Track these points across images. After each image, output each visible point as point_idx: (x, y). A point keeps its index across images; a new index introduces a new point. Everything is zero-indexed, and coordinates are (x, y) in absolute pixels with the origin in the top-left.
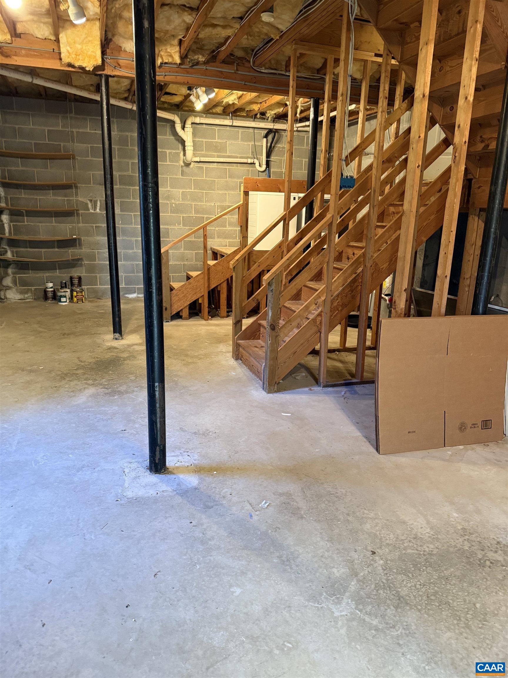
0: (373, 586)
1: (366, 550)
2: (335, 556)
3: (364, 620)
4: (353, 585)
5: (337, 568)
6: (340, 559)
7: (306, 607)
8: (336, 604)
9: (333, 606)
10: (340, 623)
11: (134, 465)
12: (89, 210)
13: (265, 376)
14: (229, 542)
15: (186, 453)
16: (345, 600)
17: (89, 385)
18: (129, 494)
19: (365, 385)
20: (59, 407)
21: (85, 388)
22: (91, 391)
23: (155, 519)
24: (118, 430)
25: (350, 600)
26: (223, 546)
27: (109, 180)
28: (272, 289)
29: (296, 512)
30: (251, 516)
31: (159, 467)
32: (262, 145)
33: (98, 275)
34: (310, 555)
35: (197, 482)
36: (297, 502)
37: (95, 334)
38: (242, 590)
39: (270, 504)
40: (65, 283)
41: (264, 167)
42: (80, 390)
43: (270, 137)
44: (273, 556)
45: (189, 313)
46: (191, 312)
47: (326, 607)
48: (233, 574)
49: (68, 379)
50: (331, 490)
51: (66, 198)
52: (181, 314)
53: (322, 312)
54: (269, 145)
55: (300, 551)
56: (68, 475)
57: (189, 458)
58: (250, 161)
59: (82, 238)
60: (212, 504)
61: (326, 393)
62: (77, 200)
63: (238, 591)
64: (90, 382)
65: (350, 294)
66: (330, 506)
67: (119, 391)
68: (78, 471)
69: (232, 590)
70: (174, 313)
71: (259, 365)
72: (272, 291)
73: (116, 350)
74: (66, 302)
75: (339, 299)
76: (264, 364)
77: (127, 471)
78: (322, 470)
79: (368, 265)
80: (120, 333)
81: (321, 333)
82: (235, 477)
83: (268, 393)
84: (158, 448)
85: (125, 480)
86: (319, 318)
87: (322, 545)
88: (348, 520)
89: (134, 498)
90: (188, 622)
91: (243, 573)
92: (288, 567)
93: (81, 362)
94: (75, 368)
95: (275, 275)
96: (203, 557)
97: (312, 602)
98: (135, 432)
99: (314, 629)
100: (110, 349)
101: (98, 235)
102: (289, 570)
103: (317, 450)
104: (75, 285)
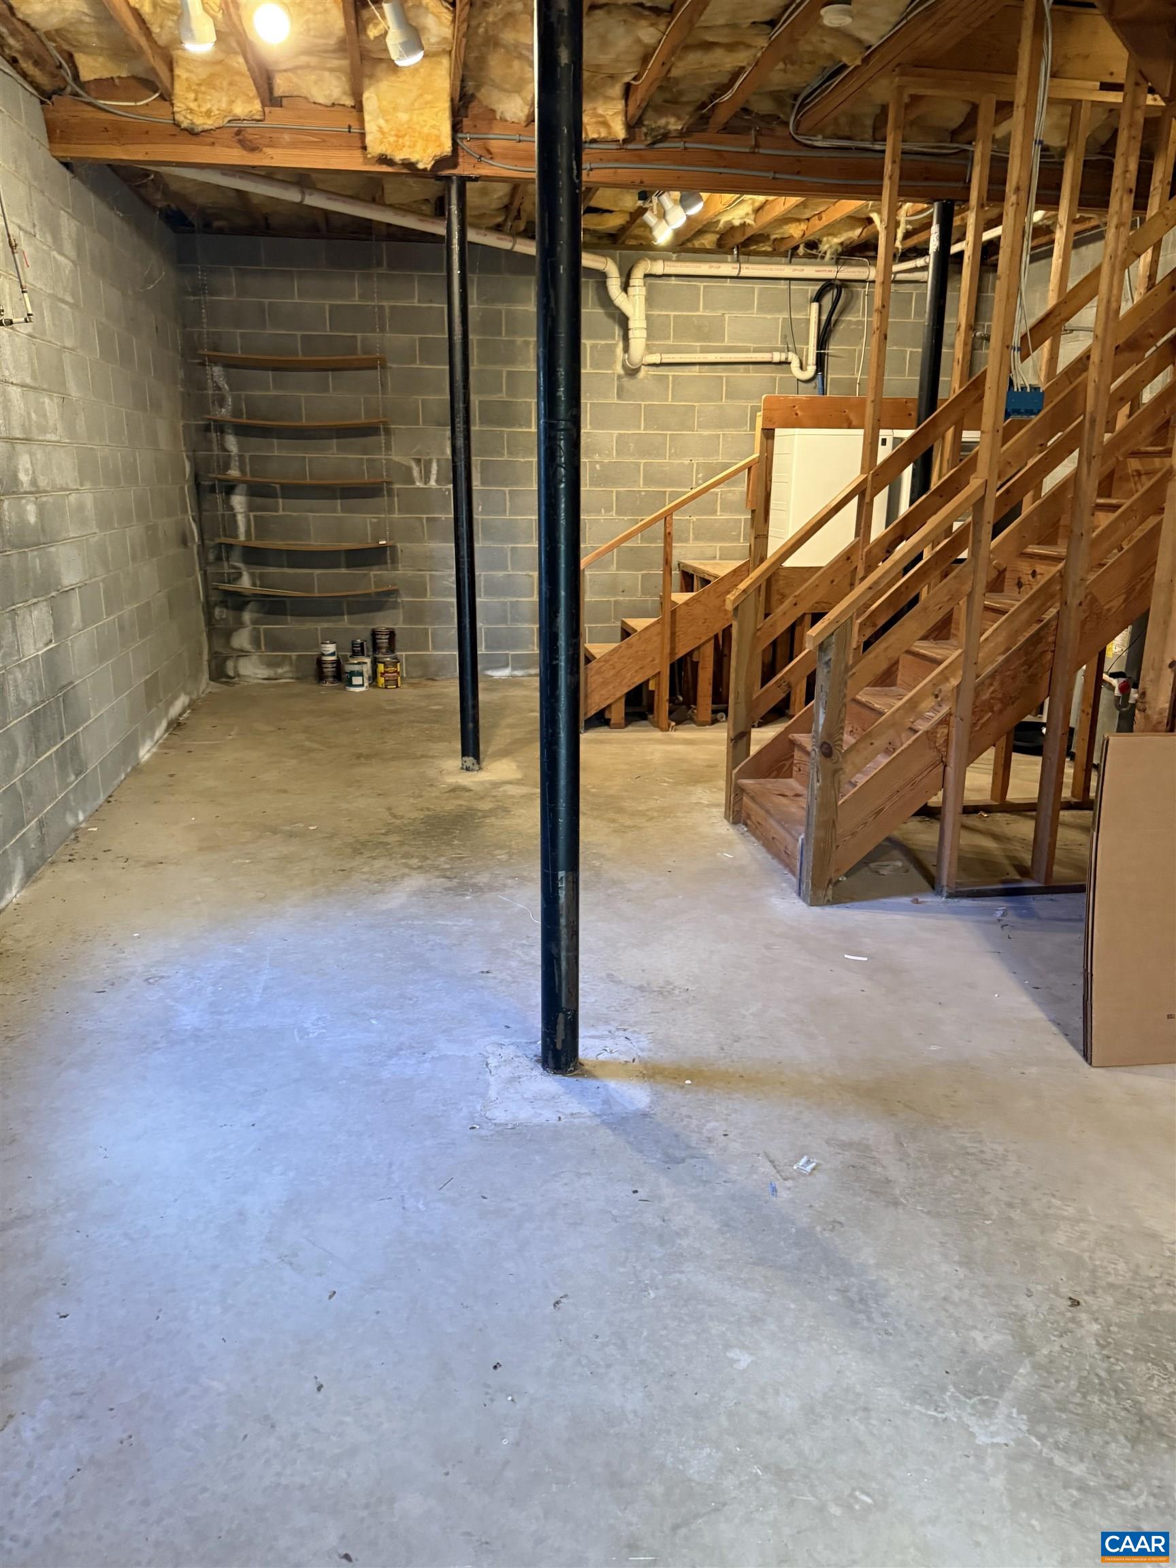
0: (1074, 1384)
1: (1057, 1293)
2: (977, 1300)
3: (1050, 1462)
4: (1024, 1378)
5: (982, 1330)
6: (991, 1310)
7: (906, 1413)
8: (981, 1415)
9: (973, 1418)
10: (990, 1462)
11: (509, 1052)
12: (414, 483)
13: (805, 865)
14: (723, 1244)
15: (621, 1033)
16: (1002, 1410)
17: (412, 868)
18: (499, 1115)
19: (1054, 896)
20: (349, 914)
21: (403, 876)
22: (417, 881)
23: (555, 1176)
24: (474, 972)
25: (1014, 1411)
26: (708, 1252)
27: (461, 415)
28: (827, 659)
29: (881, 1189)
30: (774, 1190)
31: (563, 1059)
32: (808, 320)
33: (430, 628)
34: (916, 1293)
35: (648, 1100)
36: (883, 1167)
37: (422, 756)
38: (753, 1358)
39: (818, 1165)
40: (362, 644)
41: (811, 370)
42: (394, 879)
43: (828, 300)
44: (826, 1286)
45: (626, 714)
46: (630, 710)
47: (955, 1420)
48: (732, 1319)
49: (367, 854)
50: (968, 1145)
51: (365, 457)
52: (607, 716)
53: (950, 714)
54: (824, 317)
55: (893, 1281)
56: (369, 1064)
57: (628, 1043)
58: (777, 357)
59: (399, 545)
60: (683, 1154)
61: (956, 912)
62: (389, 461)
63: (744, 1360)
64: (414, 862)
65: (1025, 672)
66: (965, 1182)
67: (474, 885)
68: (390, 1058)
69: (730, 1354)
70: (593, 712)
71: (789, 838)
72: (827, 663)
73: (467, 794)
74: (362, 685)
75: (996, 684)
76: (802, 836)
77: (493, 1062)
78: (947, 1096)
79: (1073, 602)
80: (477, 756)
81: (945, 766)
82: (736, 1096)
83: (811, 905)
84: (561, 1016)
85: (489, 1085)
86: (943, 730)
87: (946, 1273)
88: (1010, 1219)
89: (510, 1126)
90: (631, 1416)
91: (756, 1320)
92: (862, 1316)
93: (395, 817)
94: (383, 831)
95: (838, 625)
96: (664, 1274)
97: (920, 1405)
98: (509, 979)
99: (926, 1468)
100: (456, 790)
101: (432, 537)
102: (866, 1324)
103: (933, 1048)
104: (380, 648)
